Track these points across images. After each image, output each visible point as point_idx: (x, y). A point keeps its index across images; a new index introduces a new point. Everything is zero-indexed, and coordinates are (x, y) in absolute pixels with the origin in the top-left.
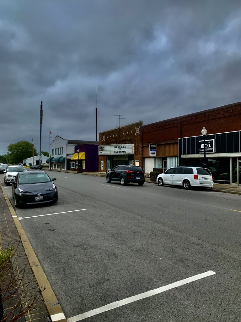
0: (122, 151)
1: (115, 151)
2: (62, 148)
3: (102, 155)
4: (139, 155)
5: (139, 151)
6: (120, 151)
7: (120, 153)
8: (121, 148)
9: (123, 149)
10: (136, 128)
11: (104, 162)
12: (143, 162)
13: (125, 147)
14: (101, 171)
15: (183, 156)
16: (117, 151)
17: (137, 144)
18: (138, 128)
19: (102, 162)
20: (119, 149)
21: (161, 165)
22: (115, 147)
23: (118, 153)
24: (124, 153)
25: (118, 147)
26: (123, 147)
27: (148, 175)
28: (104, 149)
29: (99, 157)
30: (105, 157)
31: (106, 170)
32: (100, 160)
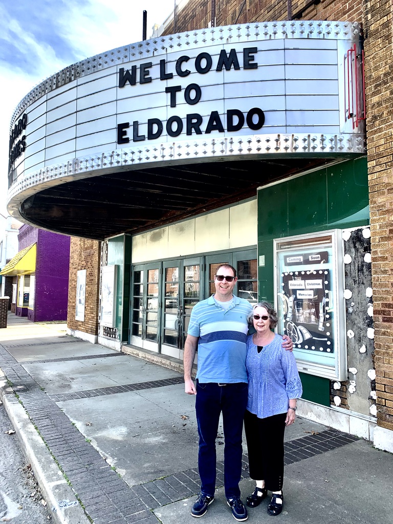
6: (183, 110)
8: (195, 78)
11: (90, 278)
13: (250, 65)
14: (75, 326)
16: (143, 118)
20: (172, 91)
23: (165, 139)
29: (72, 253)
30: (92, 247)
31: (97, 324)
32: (75, 268)
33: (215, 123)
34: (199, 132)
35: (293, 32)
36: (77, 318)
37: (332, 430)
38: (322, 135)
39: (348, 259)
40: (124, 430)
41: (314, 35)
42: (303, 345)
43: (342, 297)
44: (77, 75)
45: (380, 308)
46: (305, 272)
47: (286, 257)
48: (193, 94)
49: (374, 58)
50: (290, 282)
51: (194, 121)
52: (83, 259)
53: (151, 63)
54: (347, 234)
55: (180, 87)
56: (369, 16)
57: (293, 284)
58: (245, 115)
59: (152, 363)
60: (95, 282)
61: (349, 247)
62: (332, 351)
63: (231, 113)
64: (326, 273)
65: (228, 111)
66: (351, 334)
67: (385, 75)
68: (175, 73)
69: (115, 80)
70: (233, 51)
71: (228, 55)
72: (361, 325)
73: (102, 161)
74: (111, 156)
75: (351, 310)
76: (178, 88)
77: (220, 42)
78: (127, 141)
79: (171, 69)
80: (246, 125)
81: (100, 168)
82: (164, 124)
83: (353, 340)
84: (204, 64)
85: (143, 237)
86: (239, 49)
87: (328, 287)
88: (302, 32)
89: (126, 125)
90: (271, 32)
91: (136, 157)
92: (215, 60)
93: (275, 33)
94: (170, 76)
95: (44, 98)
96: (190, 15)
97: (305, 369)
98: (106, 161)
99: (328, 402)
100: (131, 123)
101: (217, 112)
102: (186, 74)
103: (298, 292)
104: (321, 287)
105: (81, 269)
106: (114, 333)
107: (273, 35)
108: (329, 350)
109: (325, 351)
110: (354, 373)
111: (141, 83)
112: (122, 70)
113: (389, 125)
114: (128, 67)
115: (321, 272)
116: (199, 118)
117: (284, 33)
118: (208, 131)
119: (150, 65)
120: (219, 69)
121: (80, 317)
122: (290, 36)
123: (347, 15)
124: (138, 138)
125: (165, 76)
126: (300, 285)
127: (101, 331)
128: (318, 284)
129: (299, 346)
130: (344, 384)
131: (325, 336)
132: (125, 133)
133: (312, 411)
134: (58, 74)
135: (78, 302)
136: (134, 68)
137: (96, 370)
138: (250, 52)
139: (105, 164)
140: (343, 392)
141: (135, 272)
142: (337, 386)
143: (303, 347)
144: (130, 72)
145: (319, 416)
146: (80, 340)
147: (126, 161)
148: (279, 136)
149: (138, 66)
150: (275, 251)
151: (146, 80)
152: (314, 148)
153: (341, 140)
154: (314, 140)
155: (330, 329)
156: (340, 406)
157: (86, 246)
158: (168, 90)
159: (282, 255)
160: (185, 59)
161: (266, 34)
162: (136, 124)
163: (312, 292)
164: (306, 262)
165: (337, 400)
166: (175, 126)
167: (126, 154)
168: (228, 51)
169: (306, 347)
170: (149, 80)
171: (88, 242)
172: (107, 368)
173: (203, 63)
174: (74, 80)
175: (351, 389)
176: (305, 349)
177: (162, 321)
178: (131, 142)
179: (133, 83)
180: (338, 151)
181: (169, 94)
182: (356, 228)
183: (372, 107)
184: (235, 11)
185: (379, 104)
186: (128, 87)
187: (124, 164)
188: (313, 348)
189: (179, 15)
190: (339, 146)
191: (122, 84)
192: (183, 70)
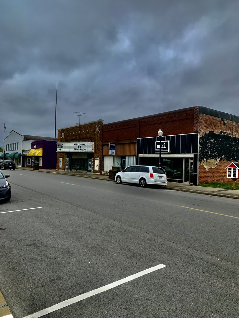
0: (81, 148)
1: (74, 149)
2: (18, 143)
3: (61, 152)
4: (99, 153)
5: (99, 149)
6: (79, 148)
7: (79, 151)
8: (80, 146)
9: (83, 147)
10: (96, 126)
11: (63, 160)
12: (102, 161)
13: (85, 145)
14: (59, 169)
15: (141, 155)
16: (76, 148)
17: (97, 142)
18: (99, 127)
19: (61, 159)
20: (79, 146)
21: (120, 164)
22: (75, 145)
23: (78, 151)
24: (84, 151)
25: (77, 145)
26: (83, 145)
27: (107, 173)
28: (62, 146)
31: (65, 168)
32: (59, 157)
33: (82, 150)
106: (68, 169)
135: (60, 164)
190: (92, 152)
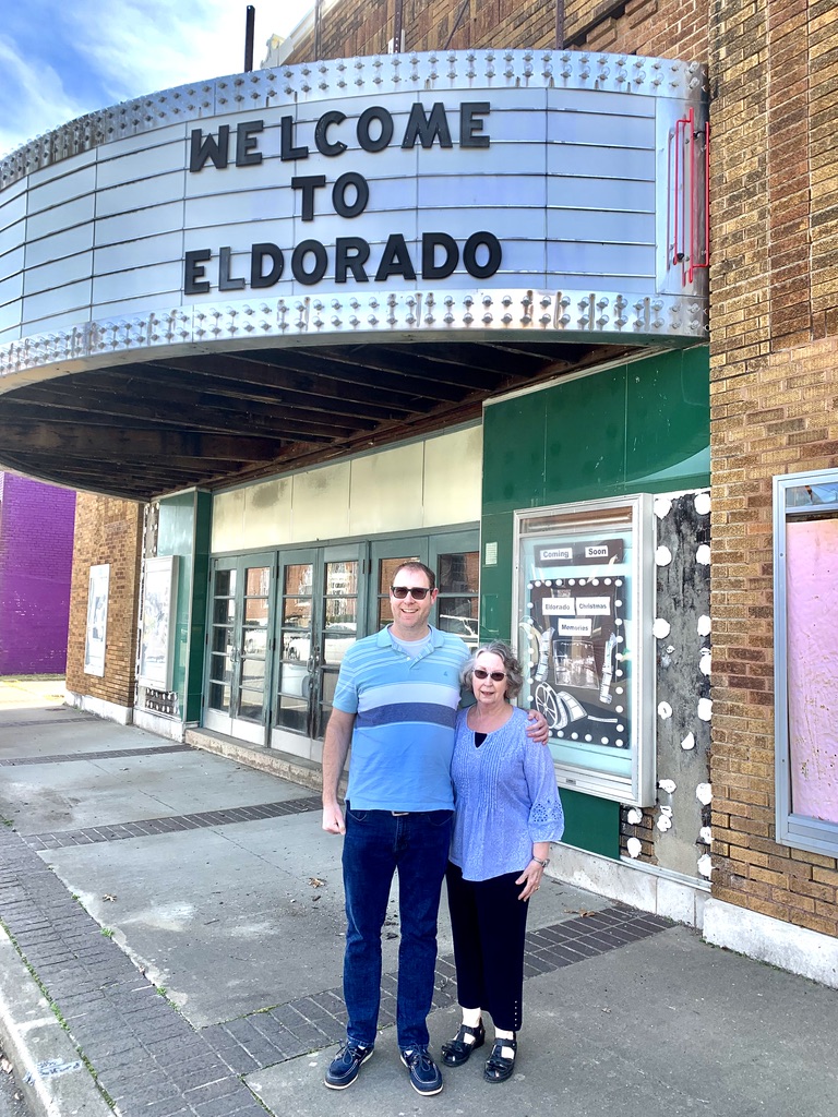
1: (194, 262)
6: (328, 229)
8: (355, 161)
16: (243, 241)
20: (307, 186)
23: (288, 292)
25: (269, 143)
26: (427, 127)
29: (79, 526)
30: (123, 515)
31: (133, 683)
32: (85, 561)
33: (396, 261)
34: (362, 278)
35: (565, 76)
36: (88, 670)
37: (621, 906)
38: (620, 297)
39: (664, 556)
40: (186, 910)
41: (609, 85)
42: (567, 731)
43: (649, 634)
44: (97, 139)
45: (726, 658)
46: (577, 580)
47: (538, 549)
48: (351, 196)
49: (729, 140)
50: (545, 601)
51: (353, 253)
52: (103, 541)
53: (261, 122)
54: (663, 503)
55: (323, 177)
56: (723, 52)
57: (551, 606)
58: (461, 246)
59: (251, 768)
60: (128, 591)
61: (668, 532)
62: (626, 746)
63: (430, 241)
64: (618, 583)
65: (424, 235)
66: (665, 710)
67: (750, 176)
68: (313, 148)
69: (181, 155)
70: (439, 107)
71: (428, 116)
72: (686, 693)
73: (150, 330)
74: (171, 321)
75: (666, 661)
76: (320, 181)
77: (411, 85)
78: (205, 288)
79: (305, 137)
80: (461, 269)
81: (144, 345)
82: (288, 256)
83: (669, 724)
84: (375, 130)
85: (237, 497)
86: (452, 103)
87: (622, 612)
88: (584, 77)
89: (205, 255)
90: (519, 72)
91: (224, 323)
92: (401, 125)
93: (528, 75)
94: (303, 154)
95: (22, 186)
96: (349, 21)
97: (570, 781)
98: (159, 331)
99: (617, 850)
100: (217, 252)
101: (401, 236)
102: (337, 150)
103: (561, 622)
104: (607, 612)
105: (99, 563)
106: (170, 703)
107: (523, 78)
108: (619, 743)
109: (612, 744)
110: (669, 790)
111: (239, 164)
112: (197, 134)
113: (756, 283)
114: (210, 128)
115: (608, 582)
116: (363, 247)
117: (546, 75)
118: (382, 276)
119: (259, 127)
120: (408, 144)
121: (95, 665)
122: (558, 83)
123: (677, 45)
124: (229, 284)
125: (291, 153)
126: (565, 607)
127: (140, 698)
128: (601, 605)
129: (560, 734)
130: (649, 813)
131: (614, 715)
132: (202, 272)
133: (582, 869)
134: (54, 135)
135: (90, 634)
136: (224, 131)
137: (127, 781)
138: (474, 113)
139: (156, 338)
140: (646, 829)
141: (219, 573)
142: (634, 817)
143: (567, 737)
144: (216, 139)
145: (596, 879)
146: (94, 718)
147: (201, 333)
148: (530, 293)
149: (234, 127)
150: (517, 535)
151: (250, 159)
152: (602, 322)
153: (657, 309)
154: (602, 306)
155: (624, 699)
156: (638, 858)
157: (110, 513)
158: (297, 183)
159: (531, 544)
160: (337, 118)
161: (509, 75)
162: (226, 255)
163: (588, 623)
164: (580, 560)
165: (634, 846)
166: (310, 264)
167: (202, 317)
168: (428, 106)
169: (575, 736)
170: (258, 160)
171: (117, 504)
172: (151, 777)
173: (374, 128)
174: (92, 148)
175: (663, 823)
176: (571, 739)
177: (275, 678)
178: (215, 292)
179: (222, 164)
180: (652, 331)
181: (300, 193)
182: (682, 493)
183: (723, 243)
184: (446, 20)
185: (737, 237)
186: (210, 171)
187: (197, 338)
188: (588, 737)
189: (326, 19)
190: (652, 321)
191: (196, 166)
192: (332, 142)
